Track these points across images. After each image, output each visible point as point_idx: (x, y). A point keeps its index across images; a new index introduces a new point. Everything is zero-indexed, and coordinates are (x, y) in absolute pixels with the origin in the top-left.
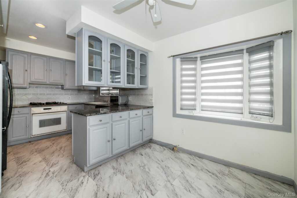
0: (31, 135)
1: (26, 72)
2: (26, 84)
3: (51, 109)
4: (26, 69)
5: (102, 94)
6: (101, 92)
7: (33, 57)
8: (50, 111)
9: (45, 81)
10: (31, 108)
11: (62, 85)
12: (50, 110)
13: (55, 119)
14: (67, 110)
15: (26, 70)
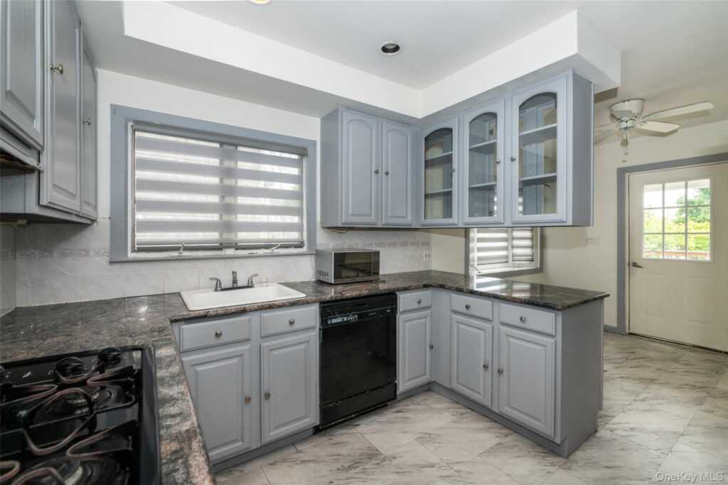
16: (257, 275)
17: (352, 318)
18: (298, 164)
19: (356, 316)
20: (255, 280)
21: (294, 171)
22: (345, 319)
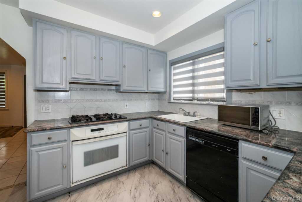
0: (70, 182)
1: (65, 61)
2: (64, 83)
3: (102, 129)
4: (65, 56)
5: (174, 99)
6: (173, 96)
7: (74, 33)
8: (101, 133)
9: (94, 78)
10: (70, 130)
11: (116, 85)
12: (101, 131)
13: (108, 148)
14: (127, 130)
15: (65, 58)
16: (197, 112)
17: (201, 142)
18: (223, 56)
19: (203, 142)
20: (196, 114)
21: (221, 61)
22: (197, 140)
